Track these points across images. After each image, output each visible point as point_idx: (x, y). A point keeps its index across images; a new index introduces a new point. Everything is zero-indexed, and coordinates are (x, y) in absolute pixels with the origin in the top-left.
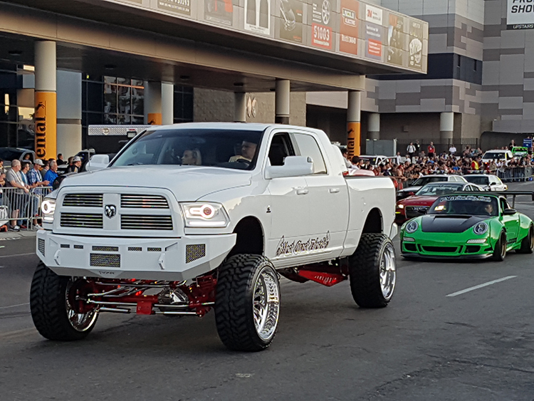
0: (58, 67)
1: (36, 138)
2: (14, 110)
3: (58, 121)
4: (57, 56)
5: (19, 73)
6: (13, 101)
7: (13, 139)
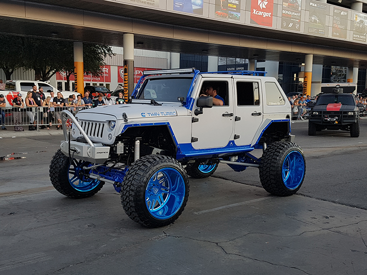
0: (313, 63)
1: (304, 88)
2: (297, 79)
3: (312, 82)
4: (313, 59)
5: (300, 66)
6: (297, 76)
7: (296, 89)
